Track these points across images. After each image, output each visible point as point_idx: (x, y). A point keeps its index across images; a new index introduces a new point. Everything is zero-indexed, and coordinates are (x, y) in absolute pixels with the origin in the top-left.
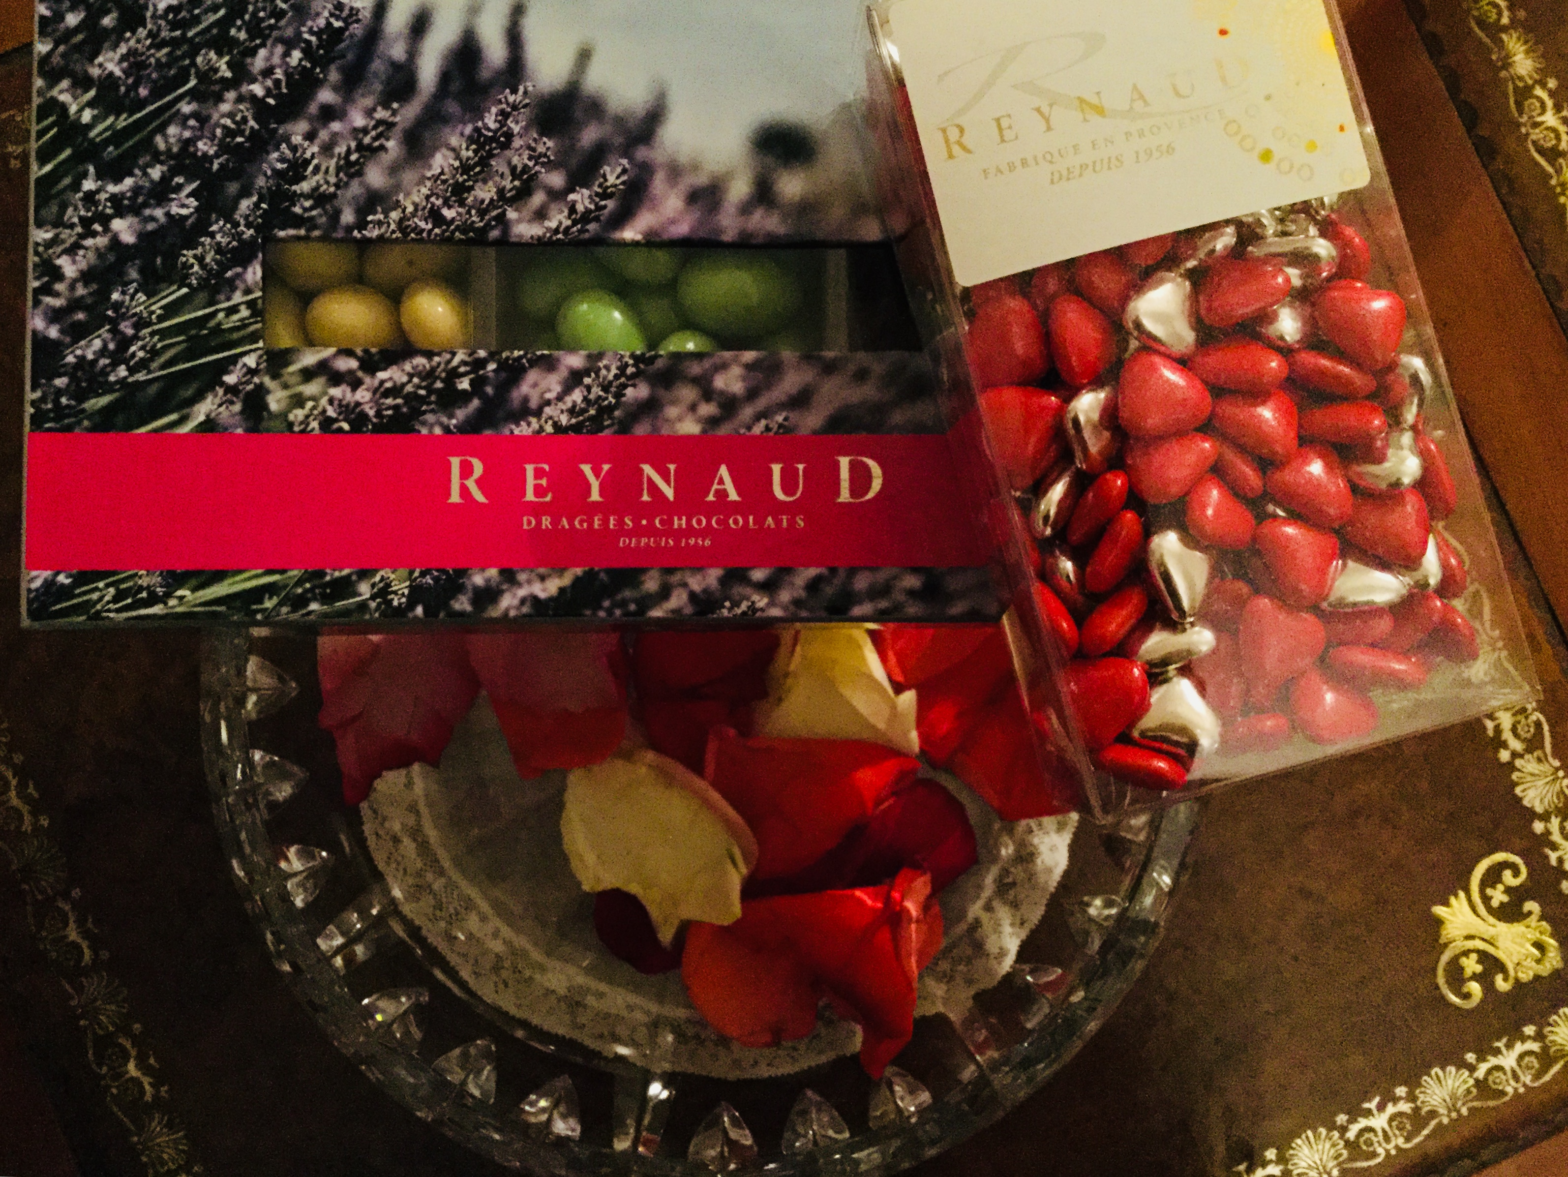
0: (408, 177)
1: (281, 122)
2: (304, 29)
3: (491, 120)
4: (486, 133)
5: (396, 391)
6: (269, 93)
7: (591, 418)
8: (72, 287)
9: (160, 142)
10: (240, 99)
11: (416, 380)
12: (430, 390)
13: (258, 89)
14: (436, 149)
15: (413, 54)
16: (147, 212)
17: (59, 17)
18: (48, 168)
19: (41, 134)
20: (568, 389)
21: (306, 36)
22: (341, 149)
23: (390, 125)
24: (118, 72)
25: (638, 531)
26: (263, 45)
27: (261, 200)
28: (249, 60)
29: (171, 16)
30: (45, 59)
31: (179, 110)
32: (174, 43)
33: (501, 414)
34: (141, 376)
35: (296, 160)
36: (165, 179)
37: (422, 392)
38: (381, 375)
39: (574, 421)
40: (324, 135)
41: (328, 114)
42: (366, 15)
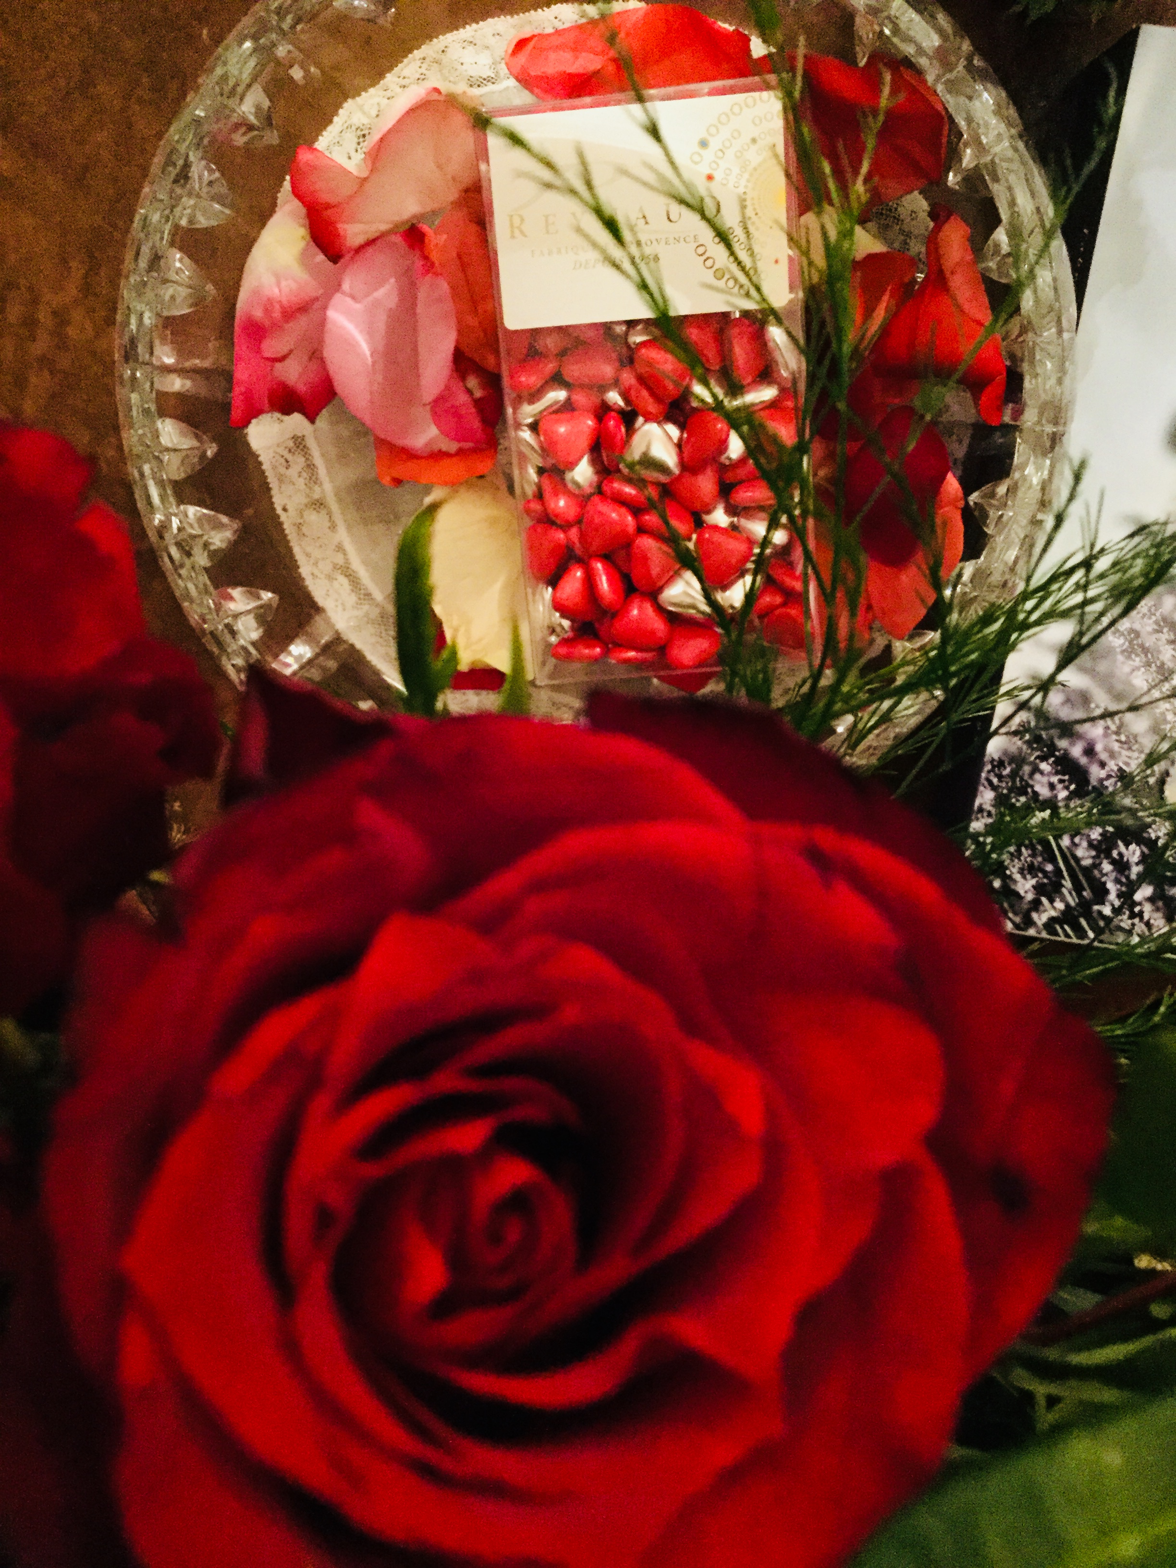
1: (1088, 783)
2: (1027, 759)
4: (1125, 647)
10: (1067, 807)
16: (1134, 877)
18: (1091, 933)
19: (1067, 935)
21: (1032, 758)
31: (1068, 848)
32: (1019, 844)
35: (1117, 776)
40: (1103, 756)
41: (1090, 751)
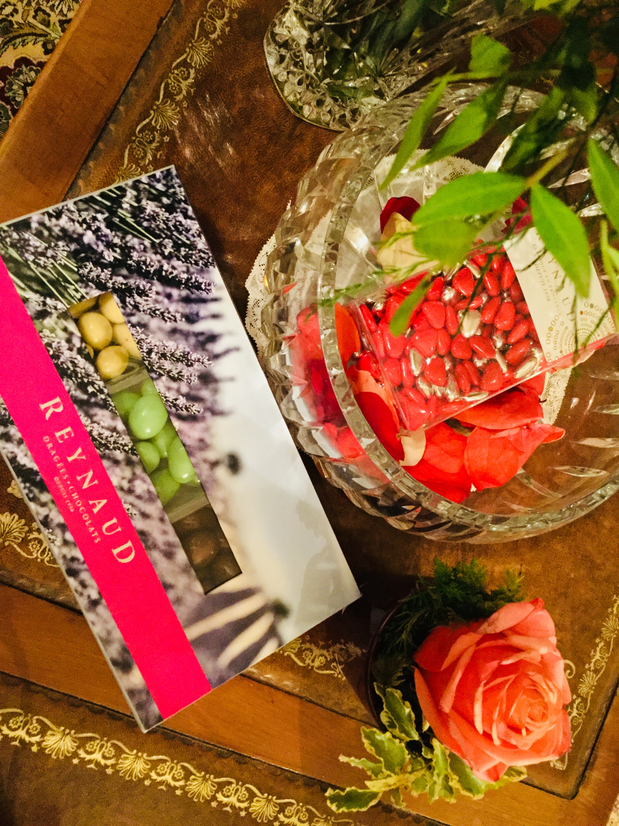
0: (160, 335)
1: (158, 280)
2: (196, 275)
3: (194, 356)
4: (189, 356)
5: (75, 365)
6: (166, 271)
7: (100, 443)
8: (56, 225)
9: (129, 237)
10: (159, 262)
11: (83, 371)
12: (82, 378)
13: (166, 267)
14: (175, 341)
15: (204, 318)
16: (100, 243)
17: (158, 181)
18: (99, 199)
19: (110, 191)
20: (108, 429)
21: (193, 277)
22: (158, 306)
23: (175, 321)
24: (148, 211)
25: (63, 482)
26: (183, 262)
27: (126, 284)
28: (175, 259)
29: (178, 223)
30: (139, 181)
31: (143, 240)
32: (168, 228)
33: (85, 408)
34: (33, 266)
35: (146, 291)
36: (116, 245)
37: (80, 376)
38: (79, 357)
39: (96, 437)
40: (160, 298)
41: (169, 296)
42: (211, 295)
